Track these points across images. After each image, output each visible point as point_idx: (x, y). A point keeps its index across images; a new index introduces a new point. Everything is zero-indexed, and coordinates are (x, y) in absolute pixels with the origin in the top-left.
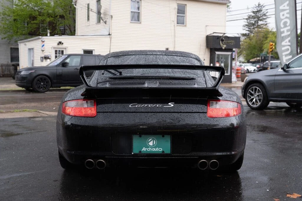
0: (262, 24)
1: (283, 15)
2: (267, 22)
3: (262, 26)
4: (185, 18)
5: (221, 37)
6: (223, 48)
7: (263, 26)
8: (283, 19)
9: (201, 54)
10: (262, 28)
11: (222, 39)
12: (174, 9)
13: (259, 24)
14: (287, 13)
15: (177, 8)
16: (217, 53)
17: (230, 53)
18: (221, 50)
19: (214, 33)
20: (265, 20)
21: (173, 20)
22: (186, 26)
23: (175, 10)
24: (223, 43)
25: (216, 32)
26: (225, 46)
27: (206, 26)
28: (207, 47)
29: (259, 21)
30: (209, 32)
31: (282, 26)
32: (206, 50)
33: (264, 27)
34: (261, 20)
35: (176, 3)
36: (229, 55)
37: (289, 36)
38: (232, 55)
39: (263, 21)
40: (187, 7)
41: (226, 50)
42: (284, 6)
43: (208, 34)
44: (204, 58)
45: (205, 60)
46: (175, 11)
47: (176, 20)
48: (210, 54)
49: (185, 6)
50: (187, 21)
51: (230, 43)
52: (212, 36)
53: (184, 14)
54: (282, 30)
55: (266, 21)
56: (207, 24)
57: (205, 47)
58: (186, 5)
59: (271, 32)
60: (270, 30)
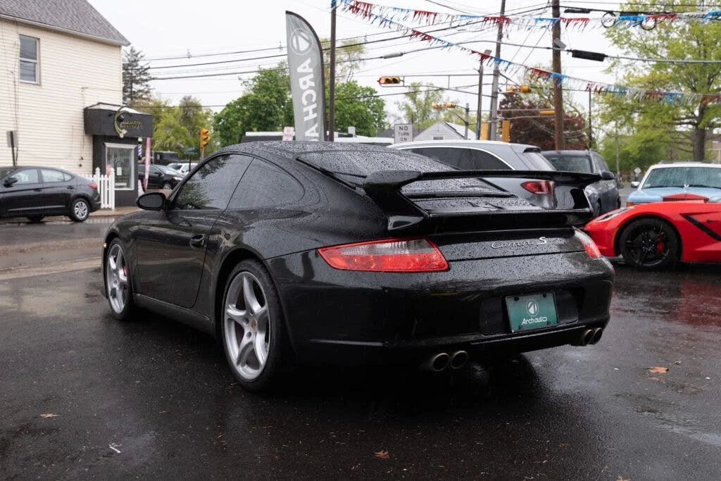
0: (140, 91)
1: (305, 83)
2: (151, 88)
3: (140, 94)
4: (37, 66)
5: (115, 112)
6: (122, 136)
7: (142, 95)
8: (305, 90)
9: (75, 147)
10: (141, 97)
11: (120, 116)
12: (13, 46)
13: (133, 90)
14: (311, 80)
15: (20, 44)
16: (108, 145)
17: (132, 147)
18: (116, 139)
19: (99, 103)
20: (146, 83)
21: (13, 70)
22: (39, 85)
23: (13, 48)
24: (121, 126)
25: (104, 102)
26: (124, 132)
27: (83, 88)
28: (86, 133)
29: (134, 85)
30: (90, 102)
31: (305, 102)
32: (85, 137)
33: (144, 96)
34: (137, 82)
35: (17, 32)
36: (131, 149)
37: (315, 120)
38: (136, 149)
39: (141, 85)
40: (41, 45)
41: (127, 140)
42: (305, 68)
43: (87, 105)
44: (82, 155)
45: (82, 159)
46: (15, 50)
47: (17, 70)
48: (92, 146)
49: (36, 42)
50: (42, 74)
51: (134, 125)
52: (95, 110)
53: (36, 59)
54: (305, 110)
55: (147, 85)
56: (85, 85)
57: (82, 131)
58: (39, 39)
59: (164, 107)
60: (163, 103)
